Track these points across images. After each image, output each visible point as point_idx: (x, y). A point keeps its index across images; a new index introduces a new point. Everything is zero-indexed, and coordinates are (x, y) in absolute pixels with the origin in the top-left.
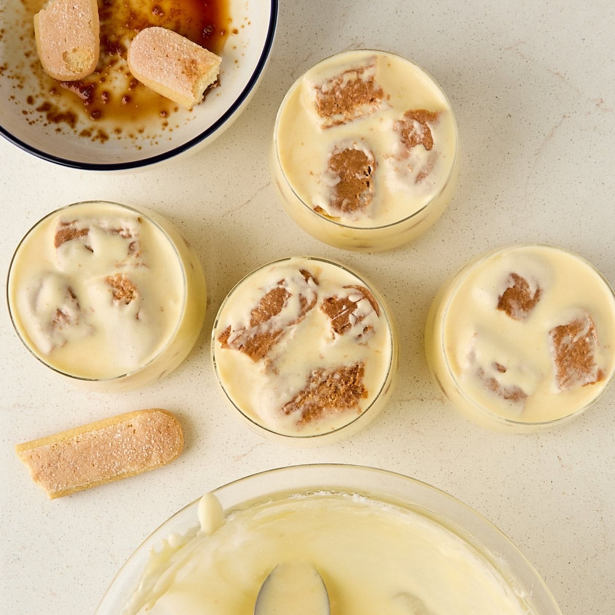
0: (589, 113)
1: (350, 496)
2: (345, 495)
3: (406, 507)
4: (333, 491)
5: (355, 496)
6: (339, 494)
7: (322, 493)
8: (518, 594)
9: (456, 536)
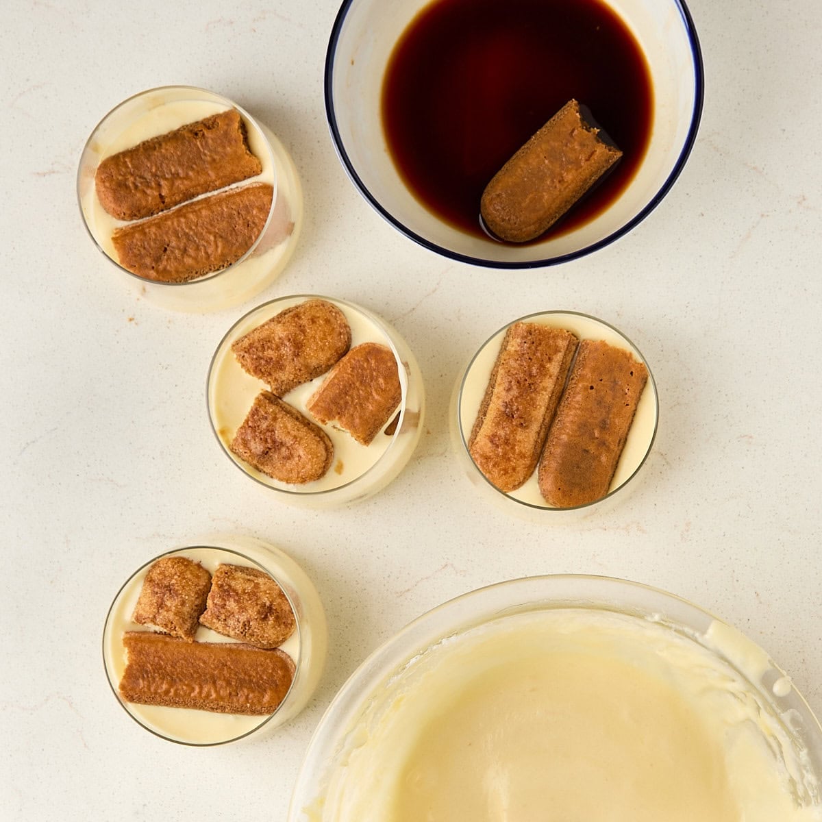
0: (790, 212)
1: (440, 645)
2: (435, 647)
3: (496, 618)
4: (421, 652)
5: (444, 641)
6: (429, 651)
7: (413, 660)
8: (653, 620)
9: (560, 610)
